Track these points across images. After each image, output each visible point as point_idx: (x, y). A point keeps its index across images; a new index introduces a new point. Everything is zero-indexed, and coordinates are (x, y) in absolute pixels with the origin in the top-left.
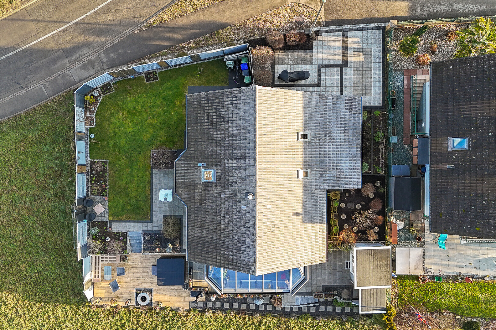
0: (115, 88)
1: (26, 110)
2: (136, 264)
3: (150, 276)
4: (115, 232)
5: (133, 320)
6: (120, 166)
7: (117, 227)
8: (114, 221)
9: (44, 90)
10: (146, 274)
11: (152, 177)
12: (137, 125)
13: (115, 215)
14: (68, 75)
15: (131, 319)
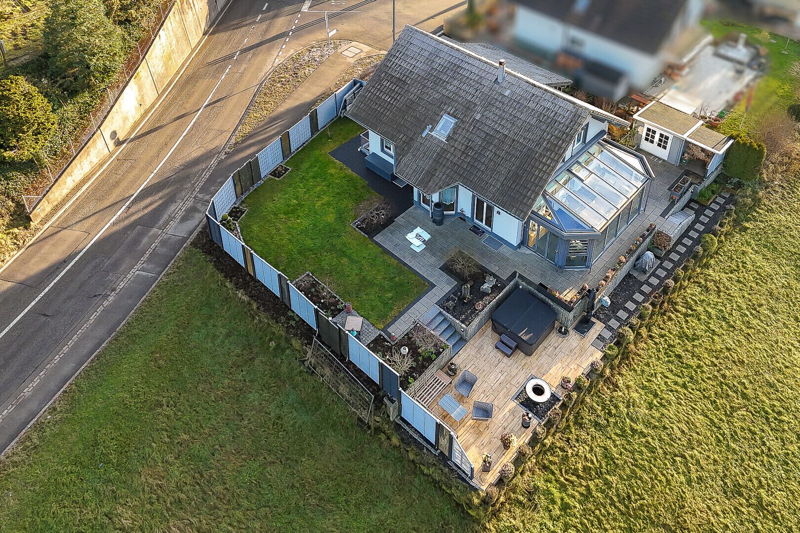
0: (246, 207)
1: (133, 311)
2: (474, 366)
3: (509, 364)
4: (404, 337)
5: (567, 480)
6: (330, 265)
7: (398, 330)
8: (389, 326)
9: (144, 273)
10: (501, 365)
11: (381, 246)
12: (307, 216)
13: (382, 317)
14: (169, 238)
15: (562, 479)
